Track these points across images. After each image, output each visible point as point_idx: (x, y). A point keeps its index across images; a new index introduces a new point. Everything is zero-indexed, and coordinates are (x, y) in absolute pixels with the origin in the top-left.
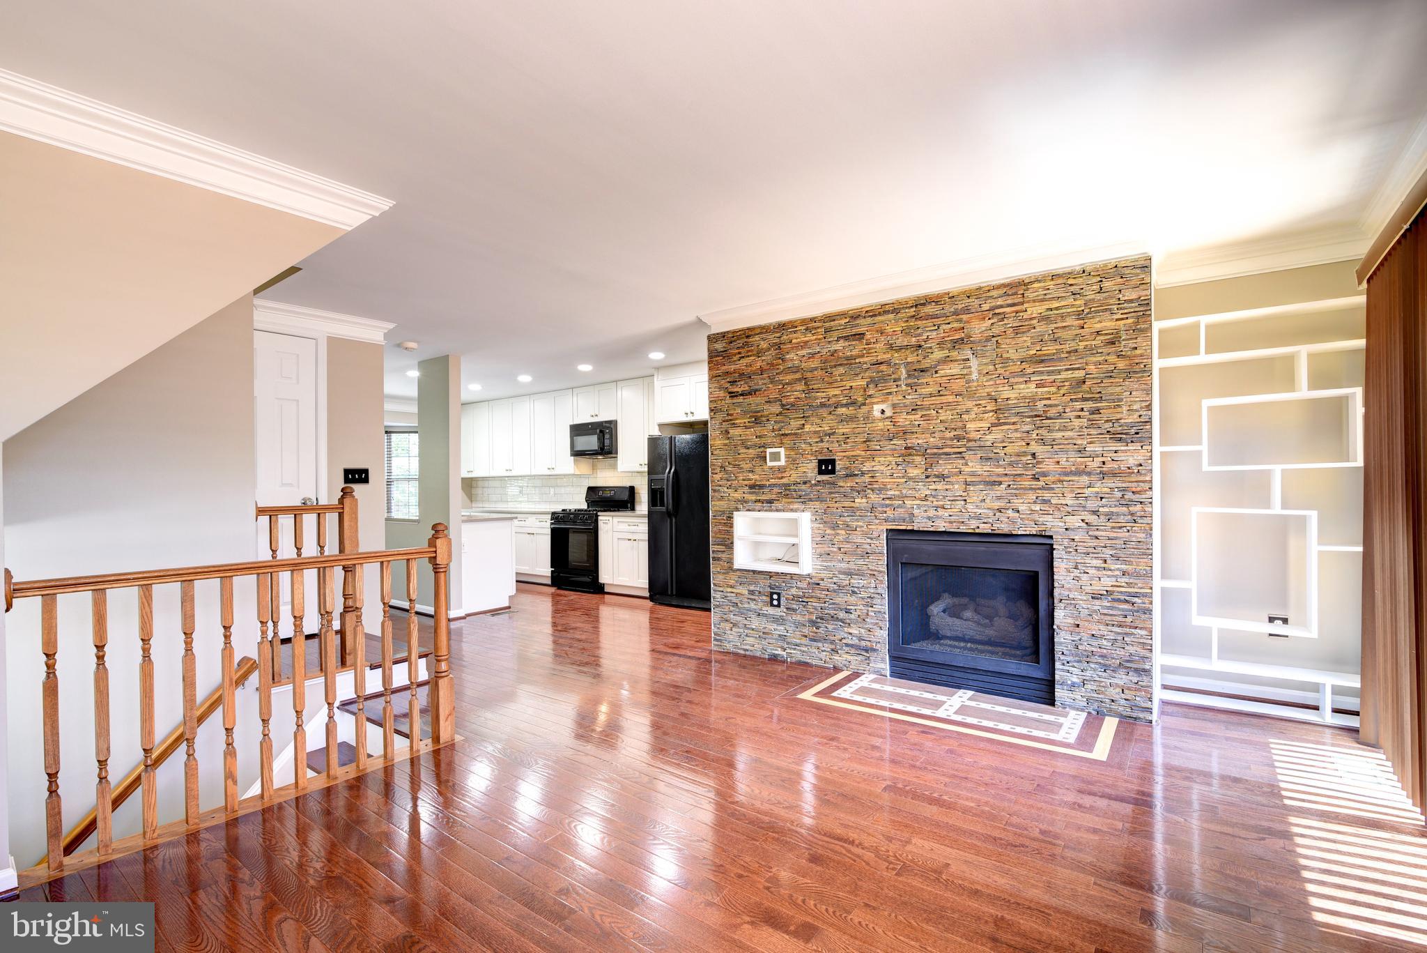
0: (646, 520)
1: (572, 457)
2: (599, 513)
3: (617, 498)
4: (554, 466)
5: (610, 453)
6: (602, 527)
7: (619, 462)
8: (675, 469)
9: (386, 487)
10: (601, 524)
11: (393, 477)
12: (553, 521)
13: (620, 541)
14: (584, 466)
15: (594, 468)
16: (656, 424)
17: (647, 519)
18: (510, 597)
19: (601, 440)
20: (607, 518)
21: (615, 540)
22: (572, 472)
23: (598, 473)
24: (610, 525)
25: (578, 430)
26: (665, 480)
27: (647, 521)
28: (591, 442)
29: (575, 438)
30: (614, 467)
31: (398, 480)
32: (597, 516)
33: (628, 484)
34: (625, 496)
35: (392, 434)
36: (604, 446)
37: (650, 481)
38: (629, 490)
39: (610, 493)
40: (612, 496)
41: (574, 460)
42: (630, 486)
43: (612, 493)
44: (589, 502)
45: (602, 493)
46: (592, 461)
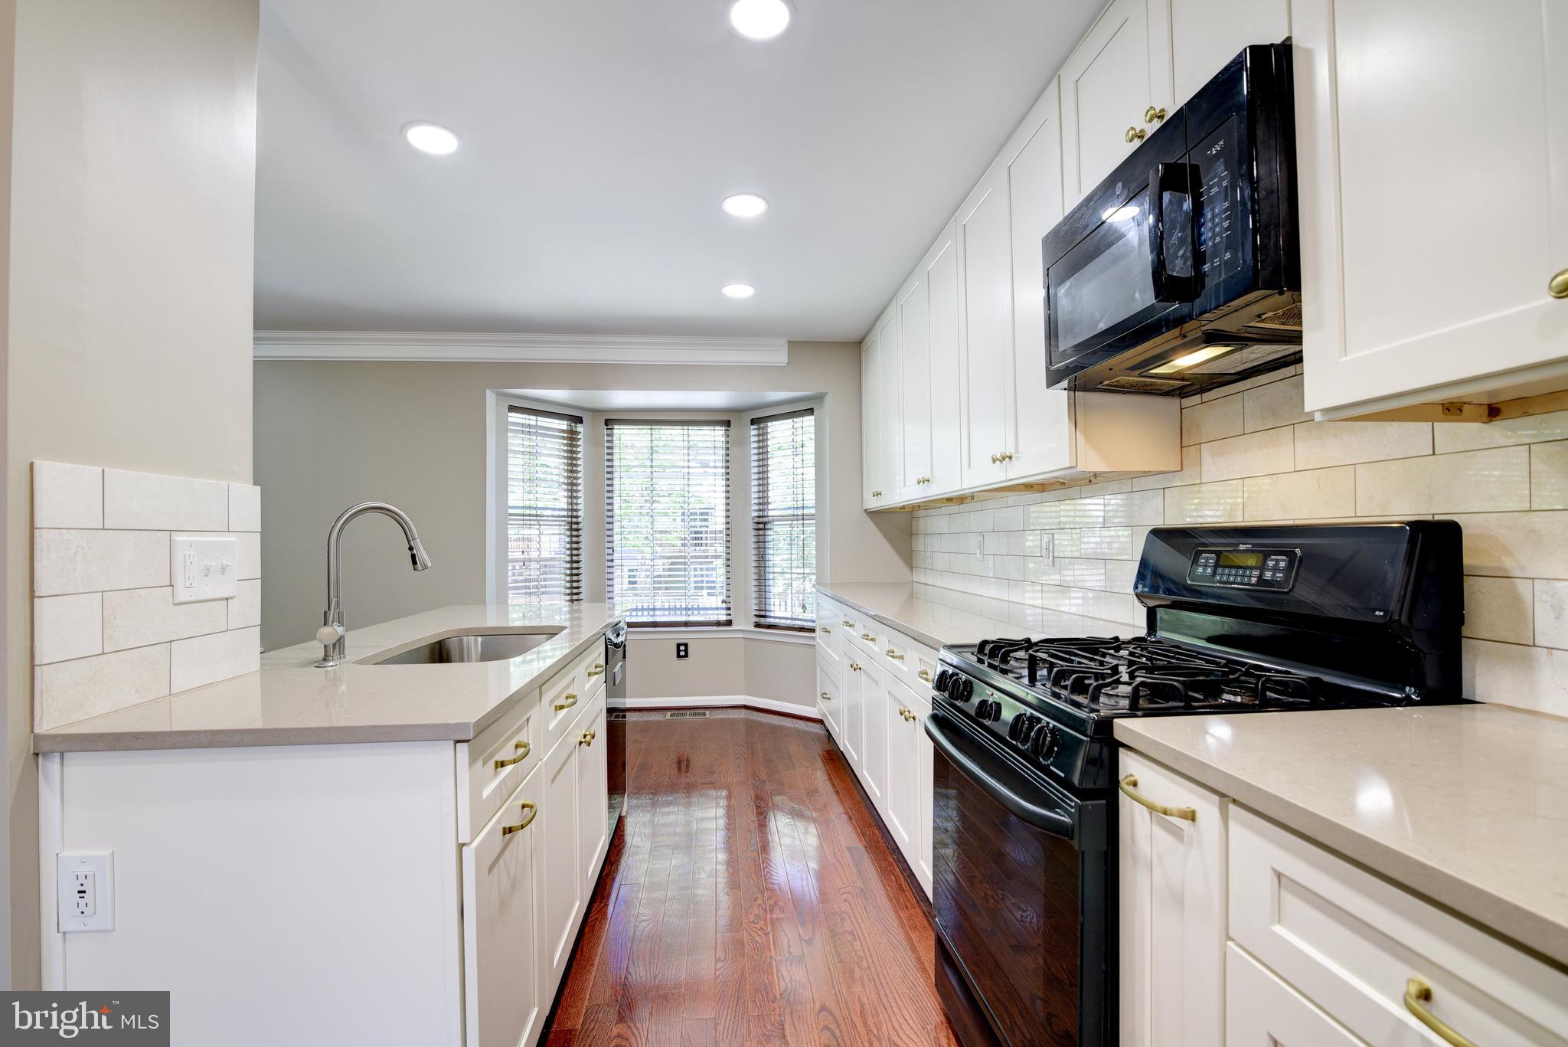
1: (1060, 390)
3: (1303, 599)
4: (1008, 451)
9: (756, 533)
11: (769, 513)
22: (1060, 462)
23: (1205, 457)
25: (1067, 248)
31: (775, 518)
33: (1396, 507)
34: (1380, 590)
35: (767, 424)
38: (1403, 547)
39: (1262, 568)
40: (1268, 583)
41: (1073, 406)
42: (1418, 527)
43: (1275, 569)
44: (1152, 603)
45: (1216, 566)
46: (1173, 404)
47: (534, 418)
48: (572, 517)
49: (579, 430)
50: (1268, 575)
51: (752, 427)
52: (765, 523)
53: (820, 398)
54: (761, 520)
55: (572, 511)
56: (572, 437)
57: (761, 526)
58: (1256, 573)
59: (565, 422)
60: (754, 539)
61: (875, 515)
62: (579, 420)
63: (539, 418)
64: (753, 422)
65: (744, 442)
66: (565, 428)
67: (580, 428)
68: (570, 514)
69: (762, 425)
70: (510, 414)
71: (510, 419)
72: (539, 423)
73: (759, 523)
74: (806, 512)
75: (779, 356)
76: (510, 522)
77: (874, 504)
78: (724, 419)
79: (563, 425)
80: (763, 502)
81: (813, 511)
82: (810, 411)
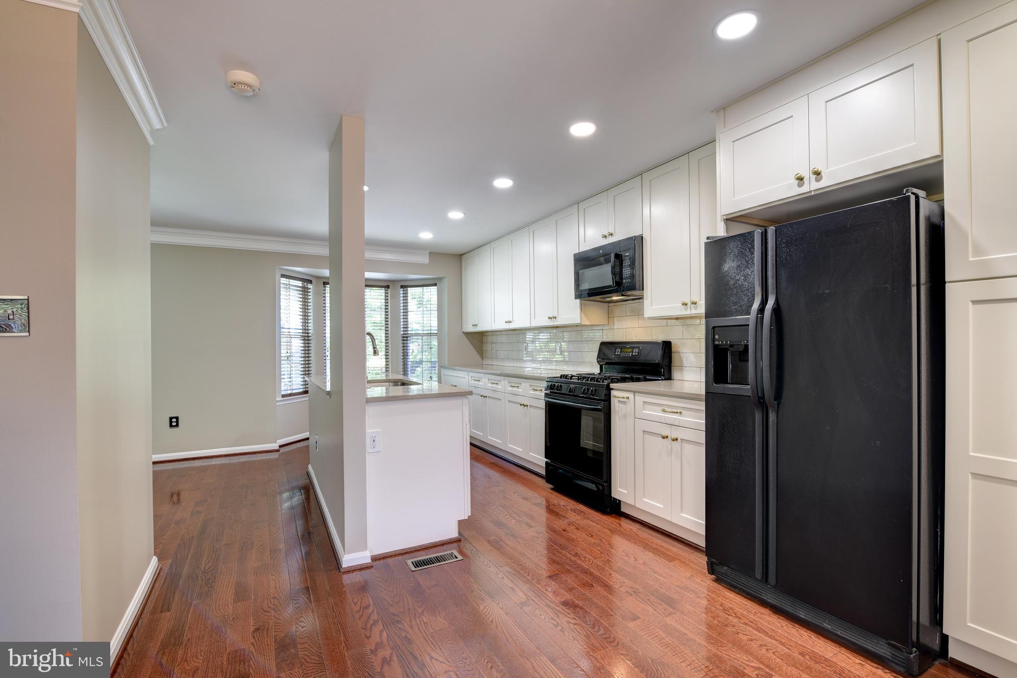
0: (702, 406)
1: (578, 301)
2: (612, 385)
3: (642, 359)
4: (555, 315)
5: (633, 288)
6: (617, 408)
7: (647, 302)
8: (777, 302)
9: (401, 342)
10: (614, 403)
11: (409, 332)
12: (548, 392)
13: (647, 437)
14: (596, 313)
15: (610, 316)
16: (719, 218)
17: (704, 403)
18: (460, 522)
19: (617, 273)
20: (625, 395)
21: (639, 434)
22: (577, 320)
23: (615, 321)
24: (629, 407)
25: (584, 261)
26: (752, 328)
27: (704, 408)
28: (603, 275)
29: (581, 272)
30: (639, 313)
31: (413, 335)
32: (609, 389)
33: (660, 337)
34: (656, 356)
35: (409, 289)
36: (621, 278)
37: (712, 331)
38: (661, 347)
39: (632, 352)
40: (635, 355)
41: (581, 304)
42: (664, 342)
43: (635, 352)
44: (601, 364)
45: (621, 352)
46: (607, 304)
47: (288, 280)
48: (305, 333)
49: (309, 287)
50: (634, 354)
51: (401, 289)
52: (407, 337)
53: (440, 279)
54: (405, 336)
55: (305, 329)
56: (305, 291)
57: (406, 339)
58: (631, 353)
59: (301, 282)
60: (402, 345)
61: (468, 335)
62: (310, 282)
63: (290, 280)
64: (402, 287)
65: (395, 297)
66: (301, 285)
67: (310, 286)
68: (304, 331)
69: (405, 289)
70: (282, 279)
71: (282, 282)
72: (290, 283)
73: (403, 337)
74: (432, 332)
75: (424, 259)
76: (282, 336)
77: (470, 329)
78: (386, 285)
79: (299, 283)
80: (406, 327)
81: (436, 332)
82: (435, 285)
